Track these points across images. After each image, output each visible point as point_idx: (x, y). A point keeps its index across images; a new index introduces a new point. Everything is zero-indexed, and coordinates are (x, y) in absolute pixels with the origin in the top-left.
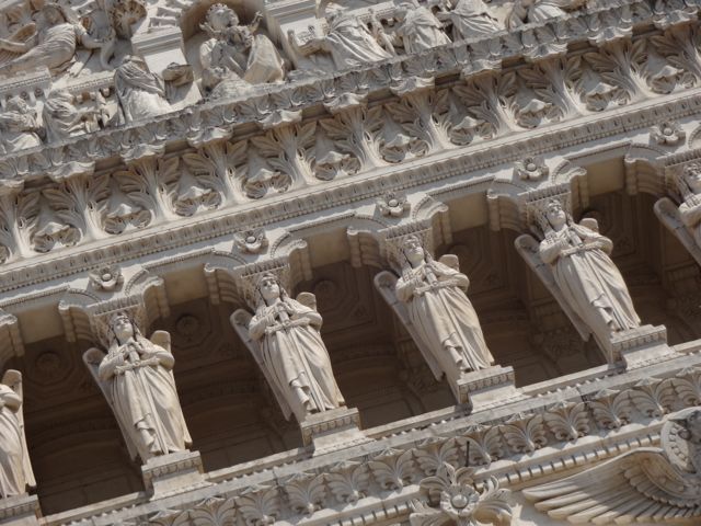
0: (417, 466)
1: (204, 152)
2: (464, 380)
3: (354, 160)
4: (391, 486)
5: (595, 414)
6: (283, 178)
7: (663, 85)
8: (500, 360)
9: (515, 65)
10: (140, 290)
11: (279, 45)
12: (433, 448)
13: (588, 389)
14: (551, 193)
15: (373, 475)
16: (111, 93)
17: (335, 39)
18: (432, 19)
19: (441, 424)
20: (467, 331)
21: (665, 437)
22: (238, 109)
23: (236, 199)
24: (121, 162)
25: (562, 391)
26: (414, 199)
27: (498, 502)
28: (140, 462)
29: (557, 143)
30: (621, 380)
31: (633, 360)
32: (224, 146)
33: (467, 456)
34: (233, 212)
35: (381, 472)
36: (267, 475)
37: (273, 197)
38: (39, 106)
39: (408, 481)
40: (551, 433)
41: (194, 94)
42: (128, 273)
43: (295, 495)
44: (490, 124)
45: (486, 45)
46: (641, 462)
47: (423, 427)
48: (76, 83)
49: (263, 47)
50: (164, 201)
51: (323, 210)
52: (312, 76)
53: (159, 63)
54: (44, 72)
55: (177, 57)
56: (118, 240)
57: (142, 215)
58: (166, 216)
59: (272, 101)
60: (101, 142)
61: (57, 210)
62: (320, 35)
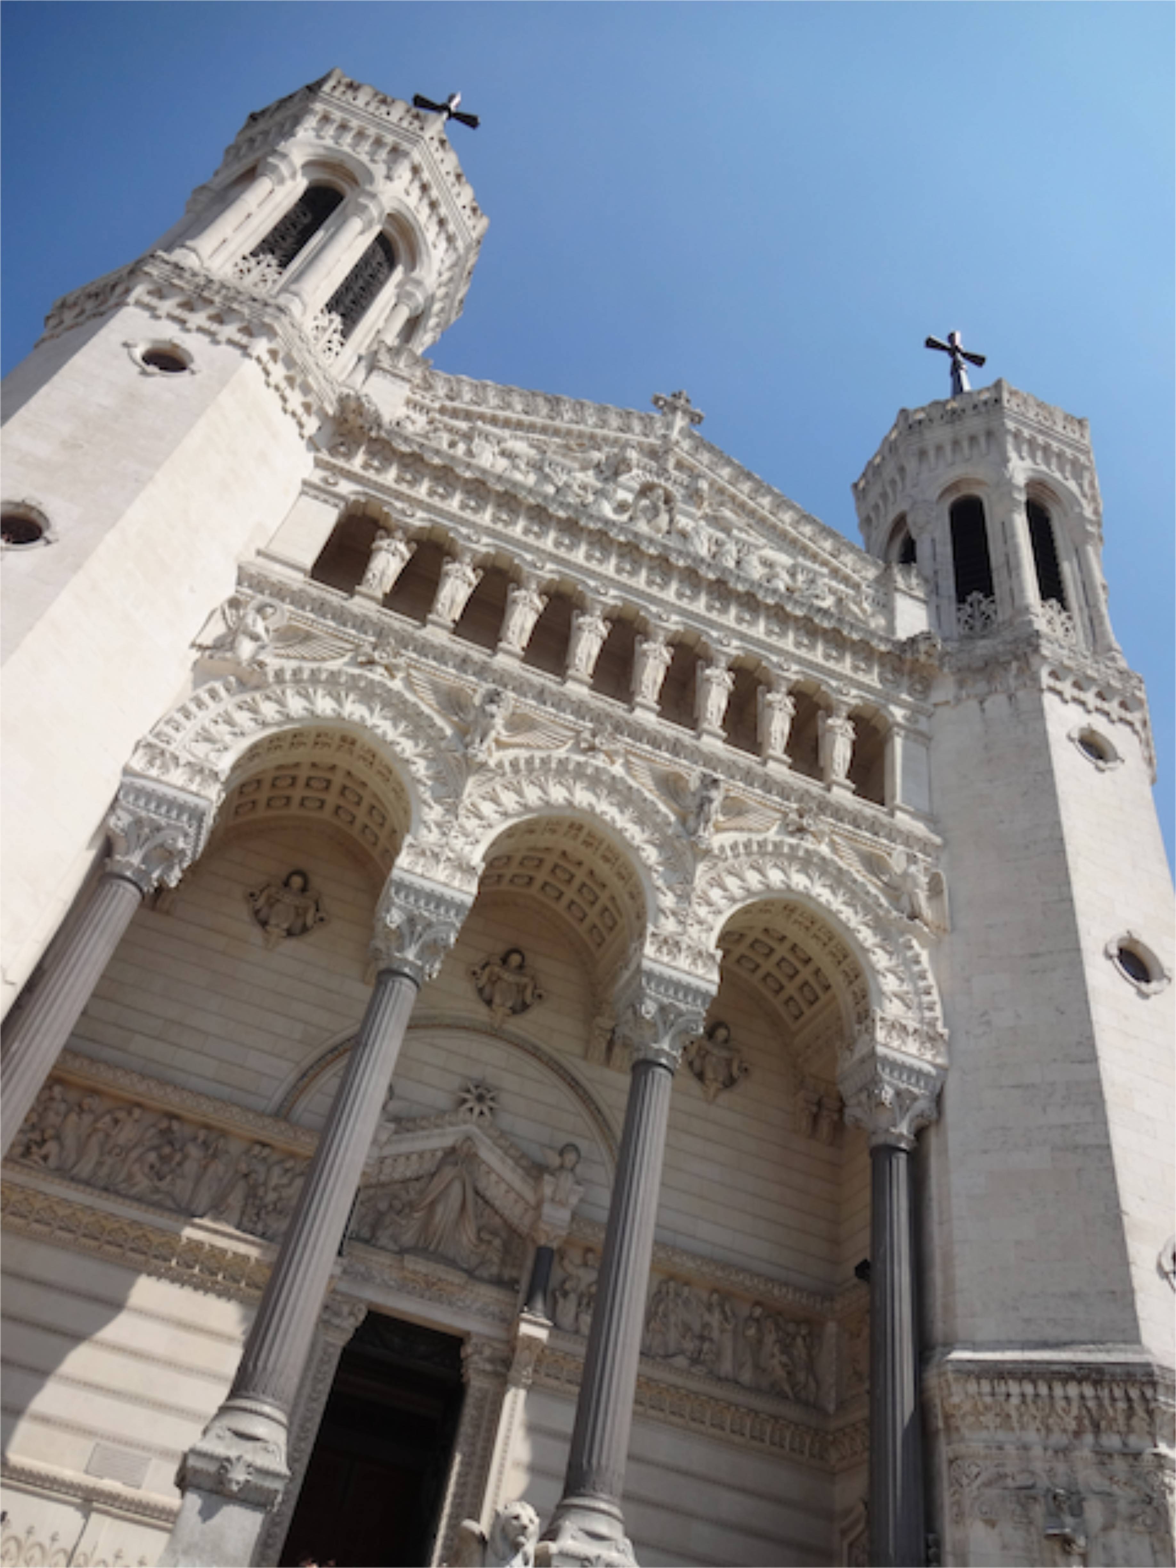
0: (599, 718)
1: (611, 541)
2: (639, 699)
3: (664, 586)
4: (583, 718)
5: (676, 748)
6: (633, 573)
7: (798, 645)
8: (659, 702)
9: (750, 595)
10: (549, 576)
11: (671, 521)
12: (609, 716)
13: (681, 736)
14: (725, 654)
15: (580, 709)
16: (595, 493)
17: (693, 534)
18: (734, 554)
19: (618, 709)
20: (655, 682)
21: (694, 774)
22: (636, 535)
23: (609, 568)
24: (577, 523)
25: (671, 730)
26: (675, 618)
27: (616, 753)
28: (500, 640)
29: (743, 637)
30: (695, 742)
31: (705, 738)
32: (620, 544)
33: (619, 727)
34: (605, 572)
35: (583, 710)
36: (542, 680)
37: (624, 578)
38: (565, 478)
39: (591, 721)
40: (656, 741)
41: (624, 517)
42: (549, 566)
43: (546, 695)
44: (724, 610)
45: (745, 580)
46: (678, 777)
47: (612, 705)
48: (586, 480)
49: (663, 520)
50: (583, 548)
51: (638, 596)
52: (673, 542)
53: (622, 495)
54: (576, 465)
55: (629, 497)
56: (554, 551)
57: (571, 548)
58: (579, 555)
59: (651, 541)
60: (576, 510)
61: (541, 523)
62: (689, 529)
